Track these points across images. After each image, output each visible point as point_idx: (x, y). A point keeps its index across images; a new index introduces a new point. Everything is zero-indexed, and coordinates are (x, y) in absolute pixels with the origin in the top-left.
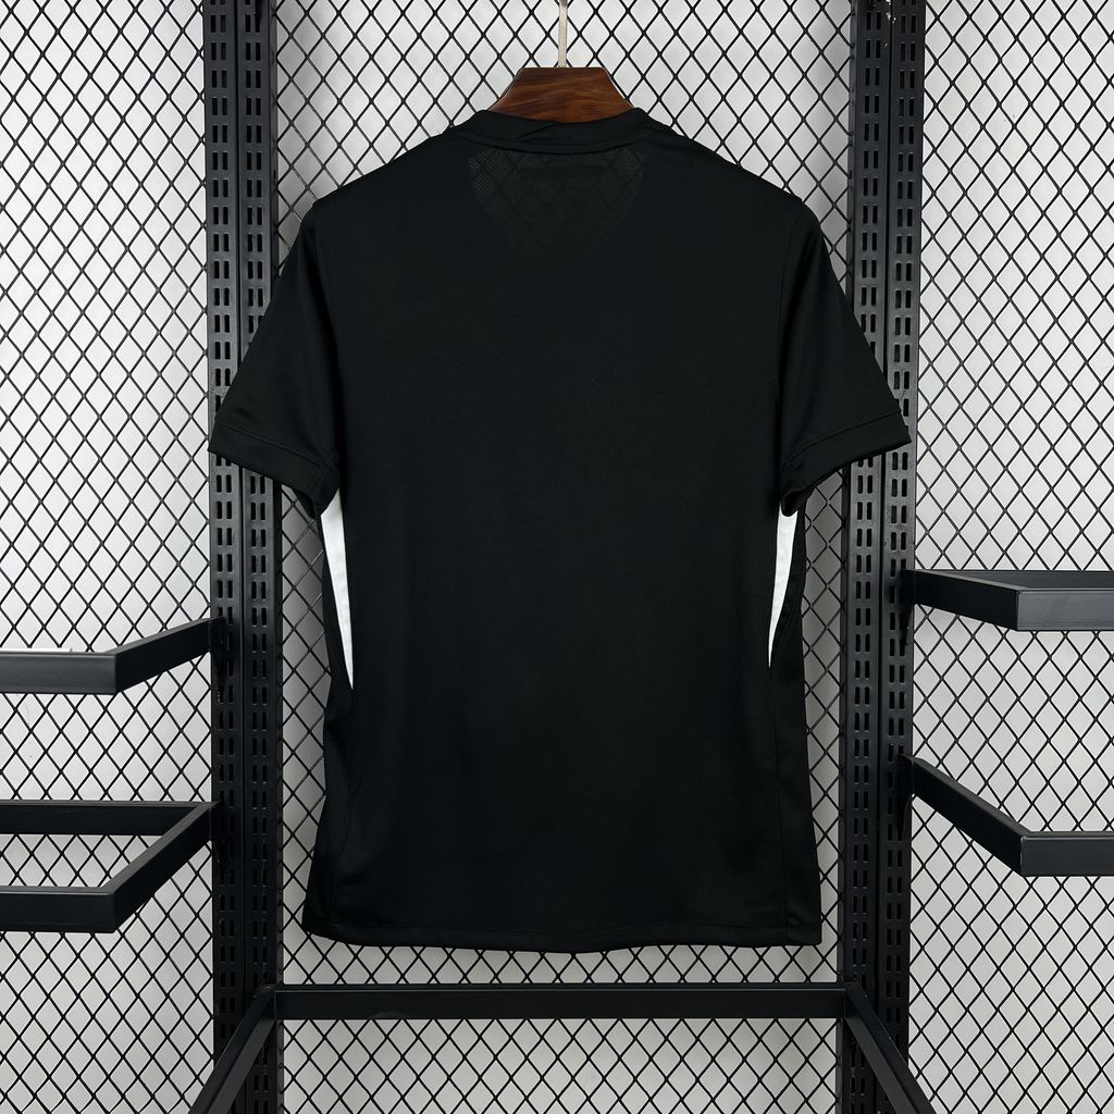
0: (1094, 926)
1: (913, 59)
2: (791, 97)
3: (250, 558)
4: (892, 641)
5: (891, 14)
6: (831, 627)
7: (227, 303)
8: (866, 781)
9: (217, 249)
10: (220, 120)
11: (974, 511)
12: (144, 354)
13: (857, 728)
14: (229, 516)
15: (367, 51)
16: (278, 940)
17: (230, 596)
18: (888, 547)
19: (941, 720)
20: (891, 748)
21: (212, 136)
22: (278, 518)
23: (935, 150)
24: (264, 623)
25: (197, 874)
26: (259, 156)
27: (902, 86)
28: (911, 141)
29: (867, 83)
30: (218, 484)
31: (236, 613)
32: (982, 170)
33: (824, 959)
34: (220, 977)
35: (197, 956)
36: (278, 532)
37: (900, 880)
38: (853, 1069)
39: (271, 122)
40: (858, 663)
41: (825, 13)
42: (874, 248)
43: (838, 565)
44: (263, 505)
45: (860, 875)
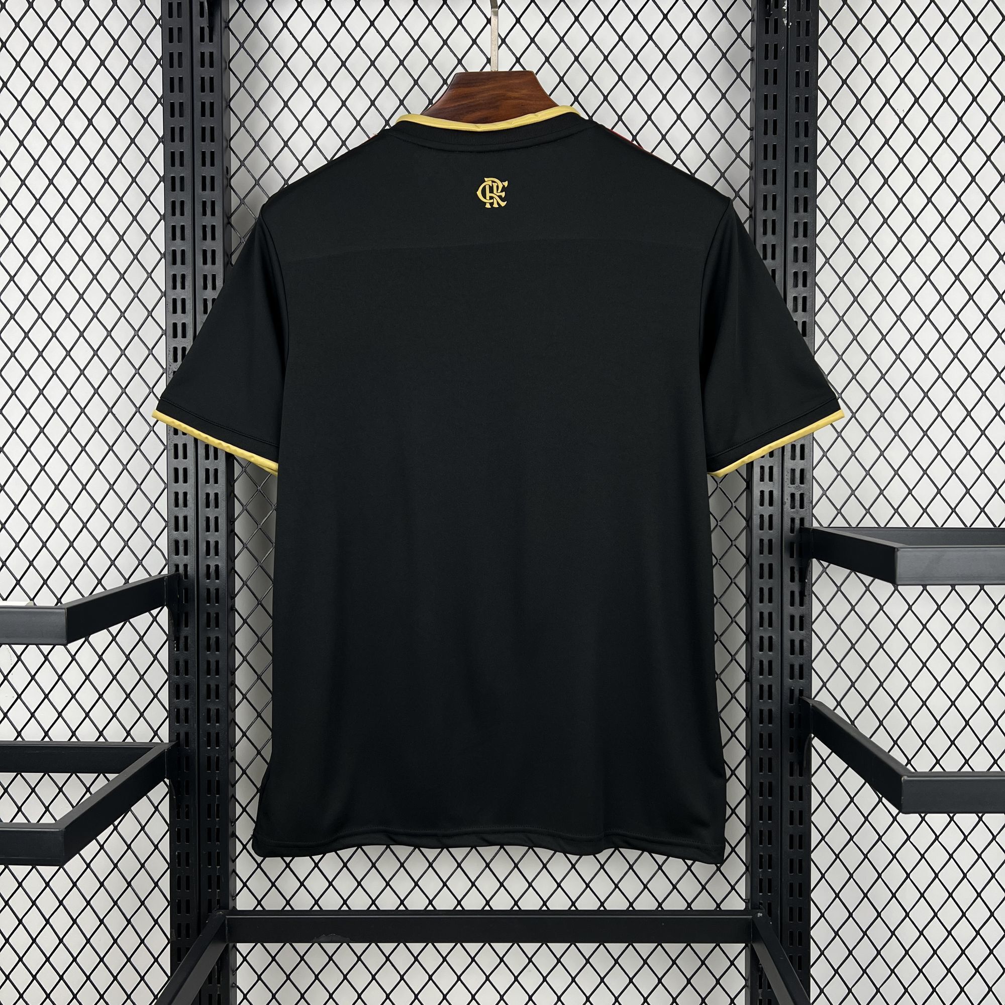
0: (983, 856)
1: (807, 60)
2: (697, 96)
3: (205, 519)
4: (793, 593)
5: (787, 19)
6: (737, 581)
7: (183, 287)
8: (770, 722)
9: (174, 238)
10: (178, 122)
11: (868, 473)
12: (109, 333)
13: (761, 673)
14: (185, 481)
15: (310, 58)
16: (230, 870)
17: (186, 554)
18: (787, 505)
19: (839, 665)
20: (792, 691)
21: (171, 136)
22: (230, 481)
23: (829, 143)
24: (217, 578)
25: (156, 809)
26: (212, 153)
27: (798, 85)
28: (806, 135)
29: (766, 83)
30: (176, 451)
31: (191, 570)
32: (872, 161)
33: (733, 888)
34: (176, 904)
35: (156, 884)
36: (231, 495)
37: (801, 813)
38: (760, 991)
39: (224, 123)
40: (761, 614)
41: (728, 19)
42: (774, 233)
43: (744, 523)
44: (216, 471)
45: (766, 810)
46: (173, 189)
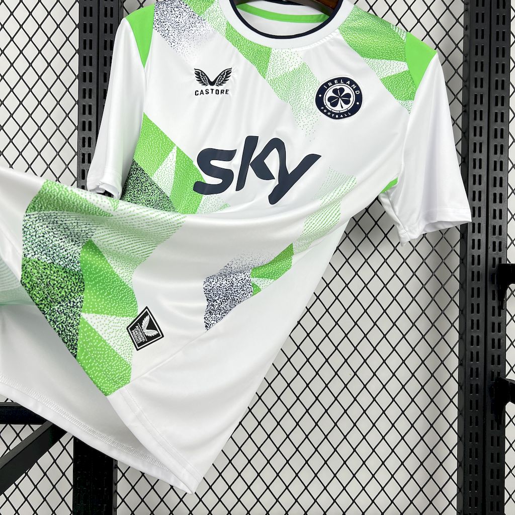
4: (494, 308)
6: (454, 299)
7: (90, 97)
8: (477, 393)
9: (85, 64)
12: (39, 128)
13: (472, 360)
16: (114, 490)
18: (490, 250)
25: (64, 448)
26: (112, 9)
28: (504, 7)
33: (450, 503)
35: (63, 499)
37: (498, 454)
40: (472, 321)
42: (482, 70)
43: (459, 261)
45: (474, 451)
46: (85, 32)
